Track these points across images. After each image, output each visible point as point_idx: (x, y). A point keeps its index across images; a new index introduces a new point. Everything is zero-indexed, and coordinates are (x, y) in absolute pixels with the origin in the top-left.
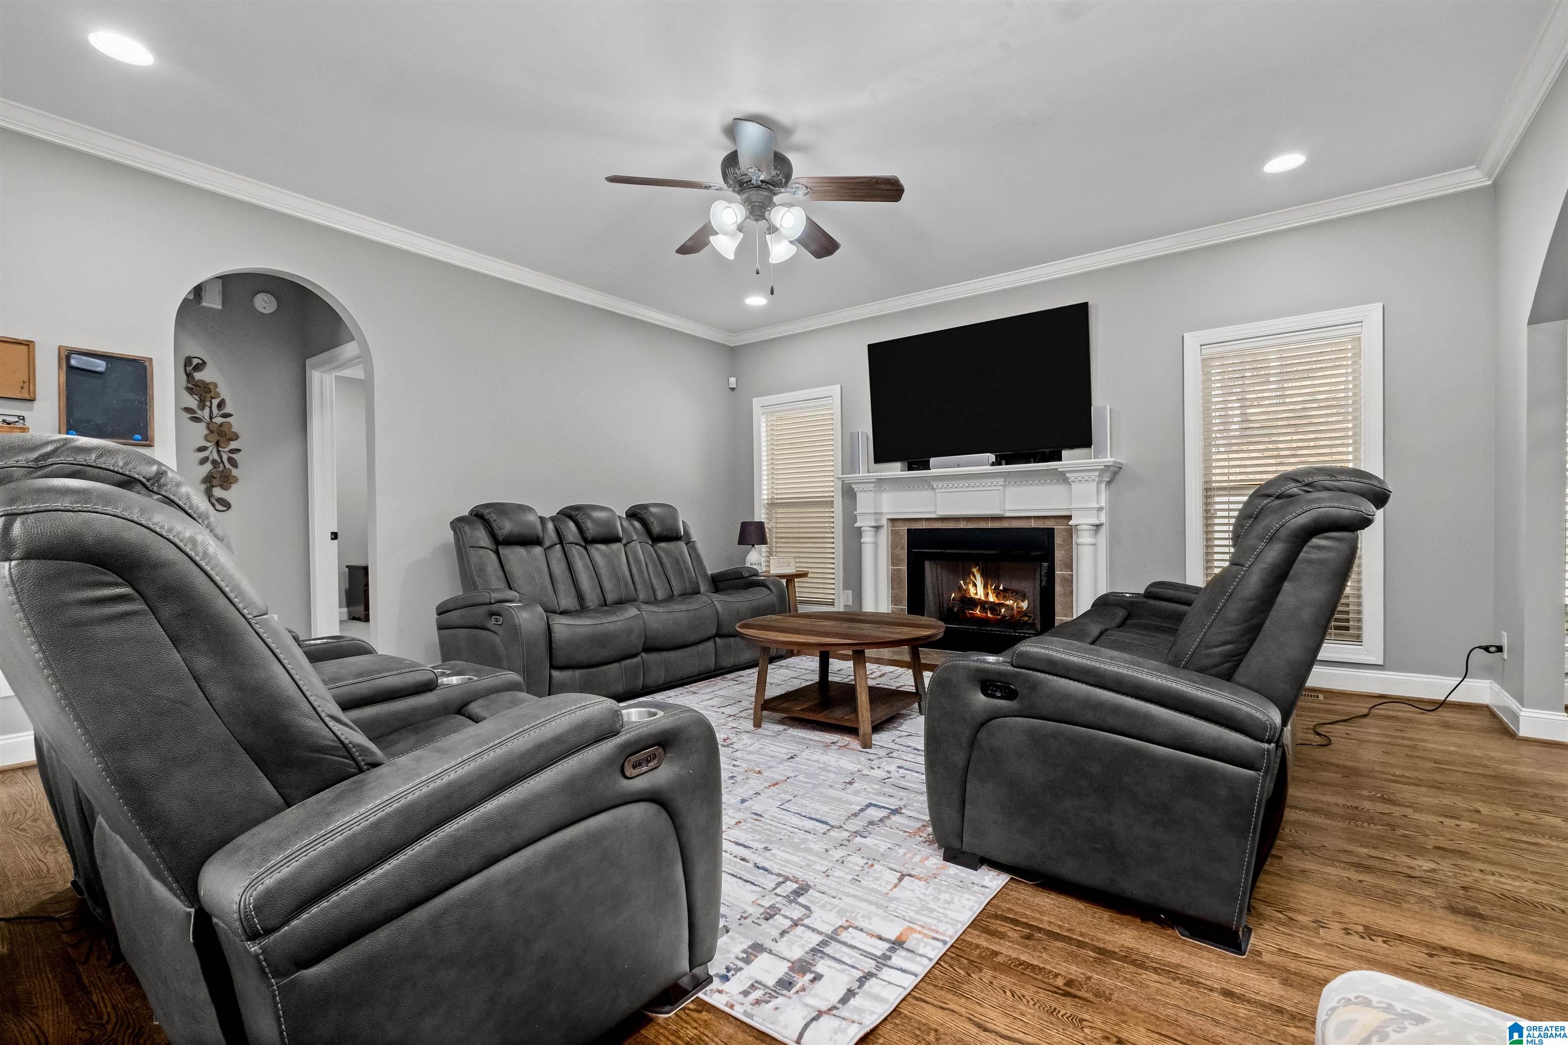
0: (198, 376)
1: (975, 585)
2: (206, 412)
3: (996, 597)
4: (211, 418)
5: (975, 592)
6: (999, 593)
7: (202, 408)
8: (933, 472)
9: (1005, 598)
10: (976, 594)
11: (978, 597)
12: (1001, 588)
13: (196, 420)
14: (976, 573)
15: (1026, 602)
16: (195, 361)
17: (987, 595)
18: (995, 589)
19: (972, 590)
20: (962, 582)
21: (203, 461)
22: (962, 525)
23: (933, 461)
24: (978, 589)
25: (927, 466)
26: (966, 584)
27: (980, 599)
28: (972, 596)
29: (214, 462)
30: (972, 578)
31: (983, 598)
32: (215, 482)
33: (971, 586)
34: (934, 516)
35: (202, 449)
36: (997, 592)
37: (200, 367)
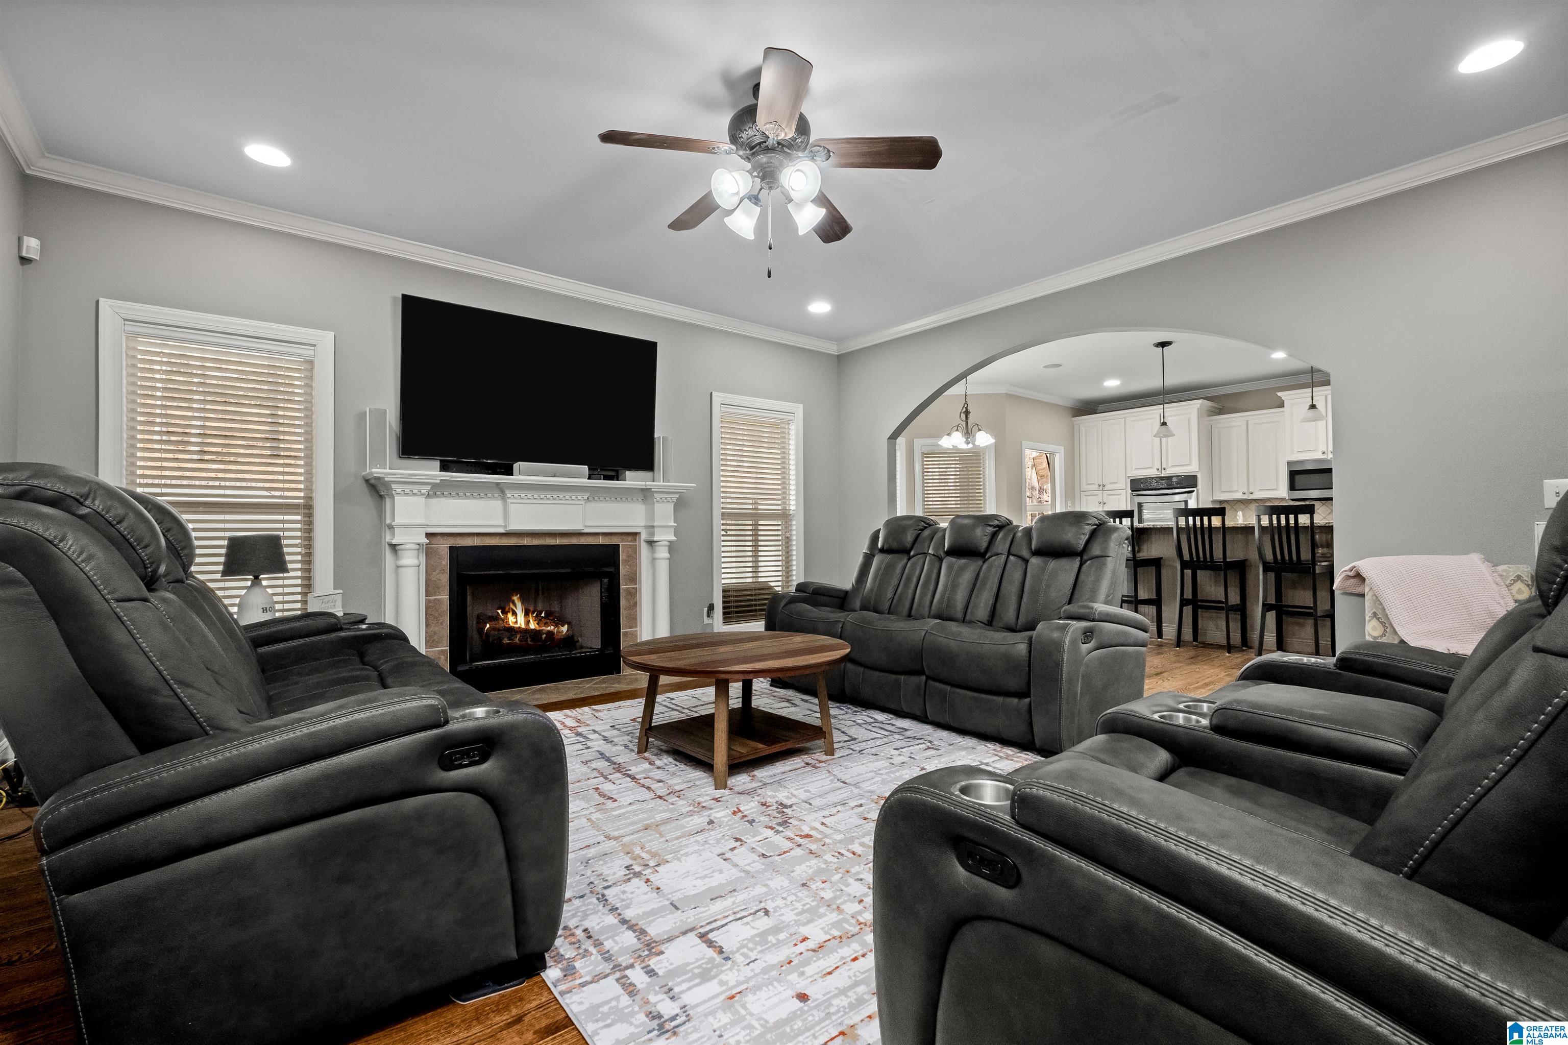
1: (514, 614)
3: (538, 624)
5: (515, 620)
6: (540, 620)
8: (516, 478)
9: (546, 624)
10: (516, 622)
11: (518, 625)
12: (543, 615)
14: (516, 601)
15: (566, 626)
17: (528, 622)
18: (537, 616)
19: (511, 619)
20: (499, 611)
22: (526, 542)
23: (516, 466)
24: (518, 619)
25: (509, 471)
26: (505, 612)
27: (520, 627)
28: (511, 624)
30: (512, 606)
31: (523, 626)
33: (510, 615)
34: (502, 530)
36: (538, 619)
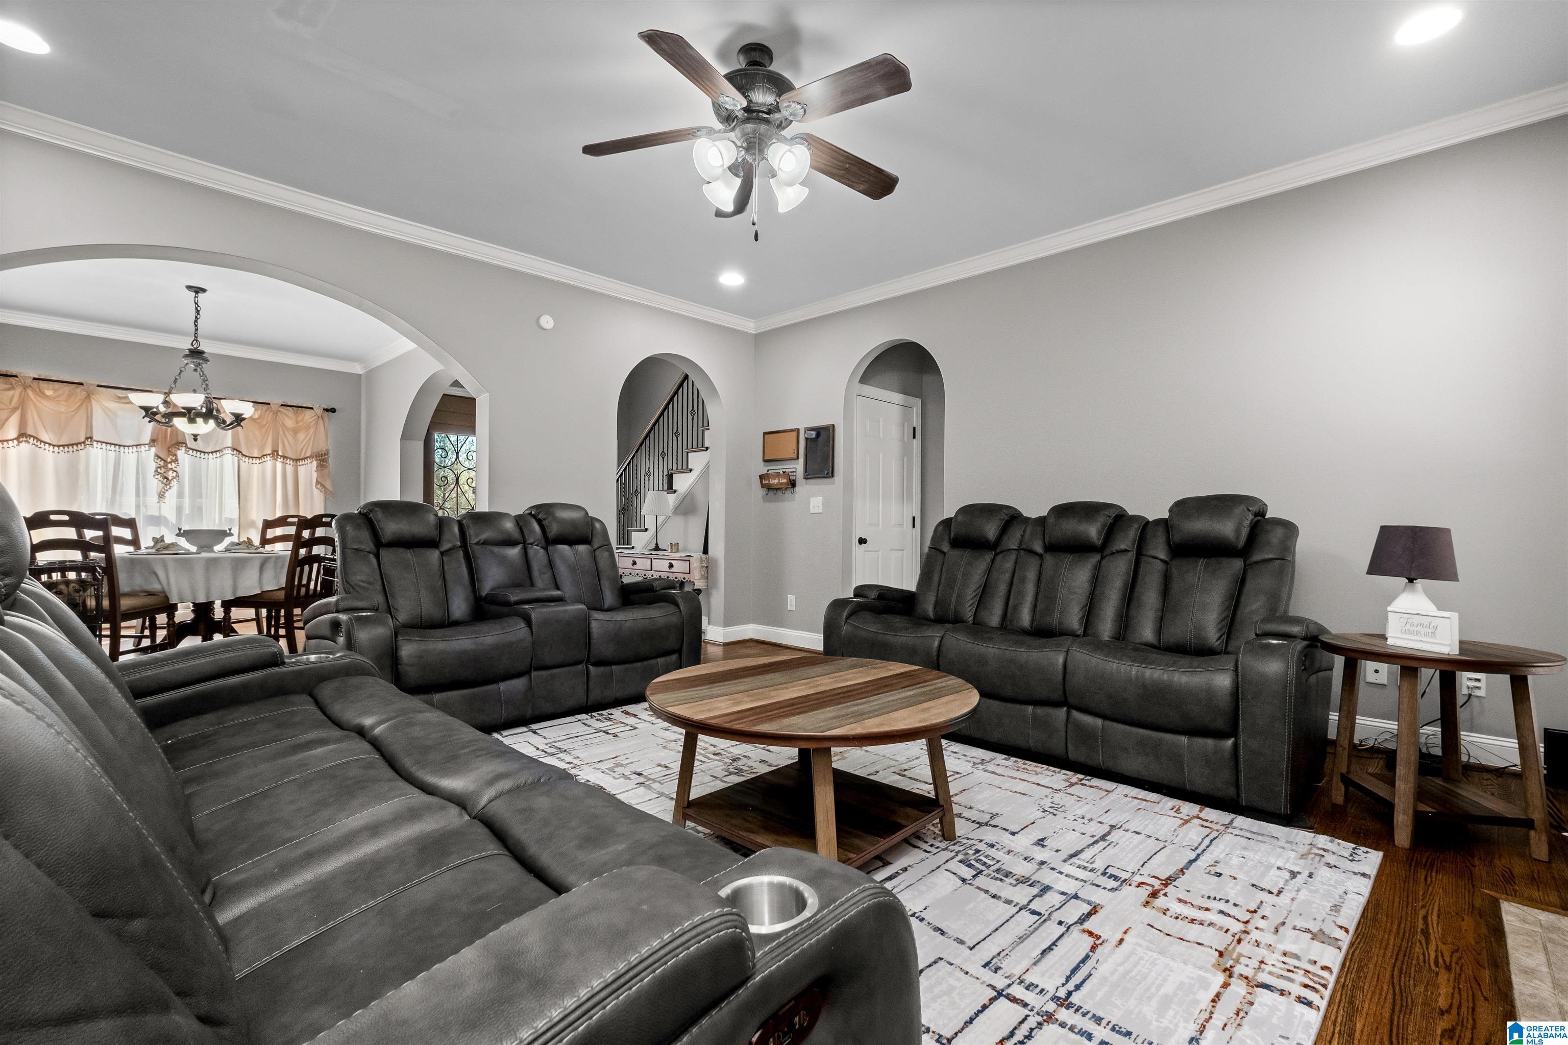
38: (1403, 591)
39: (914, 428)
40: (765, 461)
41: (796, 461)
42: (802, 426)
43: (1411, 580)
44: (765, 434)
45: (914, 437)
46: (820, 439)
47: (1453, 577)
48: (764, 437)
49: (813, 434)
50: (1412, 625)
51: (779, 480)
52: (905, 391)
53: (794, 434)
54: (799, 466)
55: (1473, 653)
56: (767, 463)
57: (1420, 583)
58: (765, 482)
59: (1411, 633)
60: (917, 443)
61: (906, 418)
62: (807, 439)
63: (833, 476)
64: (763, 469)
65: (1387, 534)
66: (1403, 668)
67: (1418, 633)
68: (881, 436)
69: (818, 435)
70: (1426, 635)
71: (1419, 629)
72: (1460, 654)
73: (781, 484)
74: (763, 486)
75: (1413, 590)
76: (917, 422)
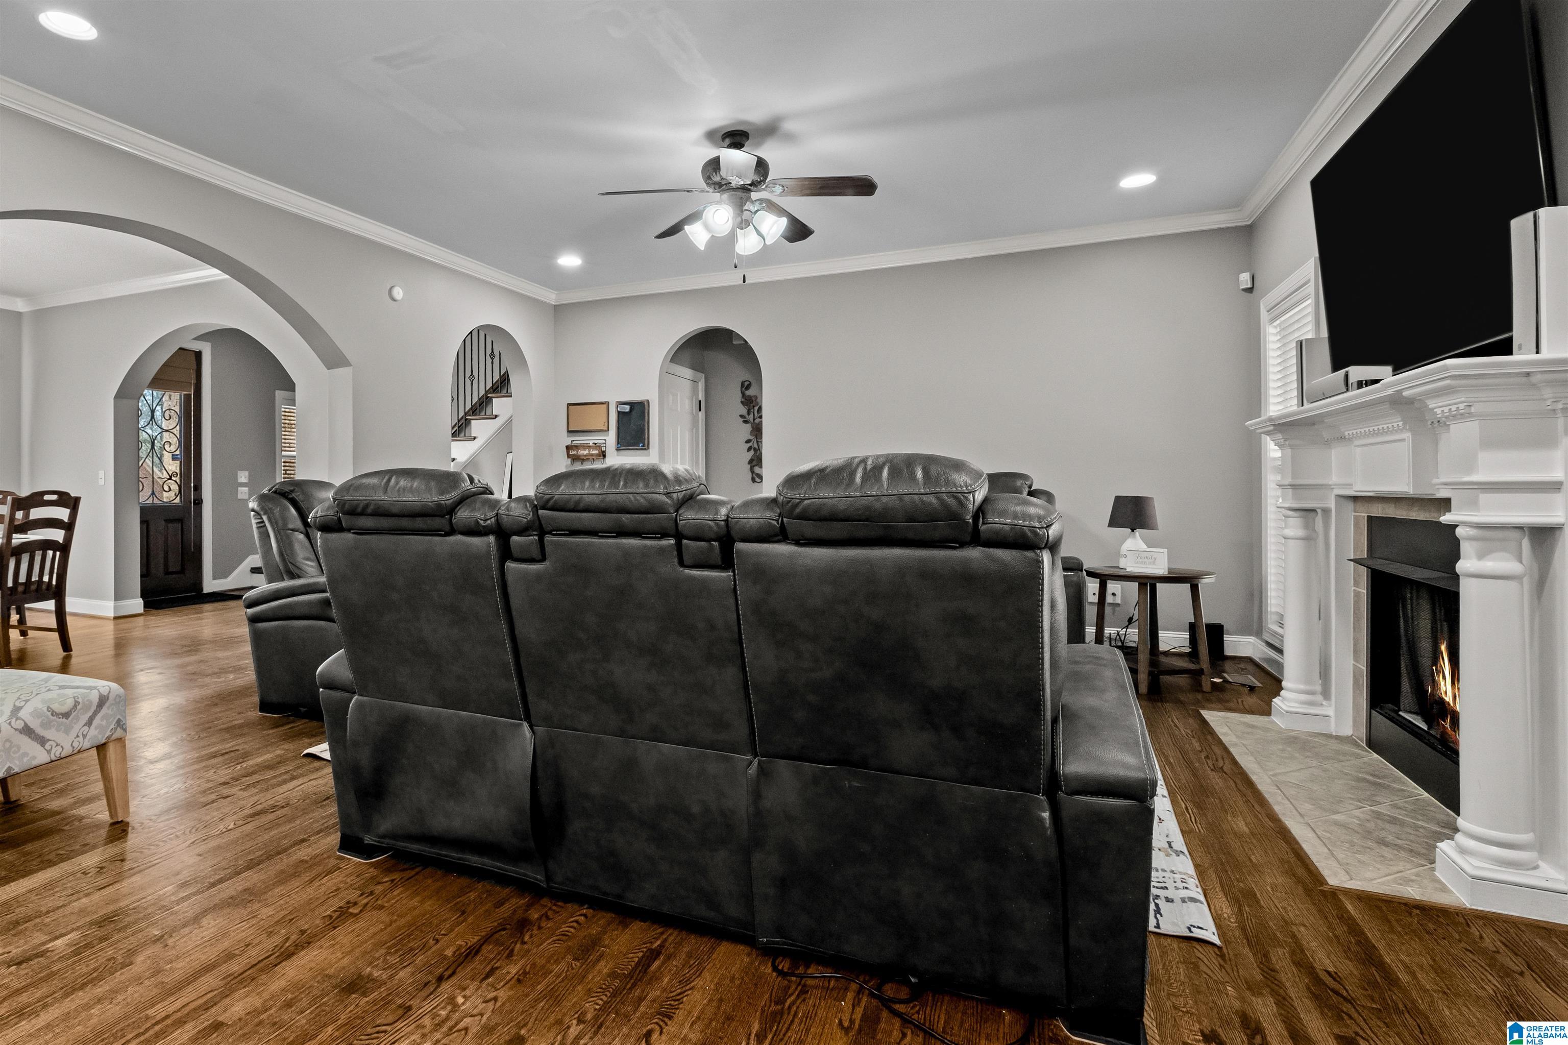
0: (748, 393)
2: (751, 417)
4: (754, 420)
7: (749, 414)
13: (746, 422)
16: (746, 383)
21: (749, 449)
29: (755, 449)
32: (754, 463)
35: (748, 441)
37: (748, 388)
38: (1129, 537)
39: (700, 402)
40: (569, 432)
41: (605, 433)
42: (613, 400)
43: (1133, 530)
44: (569, 405)
45: (700, 410)
46: (633, 413)
47: (1157, 529)
48: (568, 408)
49: (627, 408)
50: (1141, 558)
51: (589, 451)
52: (693, 368)
53: (605, 406)
54: (611, 438)
55: (1173, 573)
56: (571, 434)
57: (1138, 532)
58: (572, 452)
59: (1140, 563)
60: (702, 415)
61: (695, 391)
62: (619, 412)
63: (648, 448)
64: (568, 441)
65: (1119, 501)
66: (1140, 584)
67: (1145, 563)
68: (679, 409)
69: (631, 409)
70: (1150, 563)
71: (1146, 560)
72: (1169, 573)
73: (592, 455)
74: (569, 456)
75: (1134, 537)
76: (701, 396)
